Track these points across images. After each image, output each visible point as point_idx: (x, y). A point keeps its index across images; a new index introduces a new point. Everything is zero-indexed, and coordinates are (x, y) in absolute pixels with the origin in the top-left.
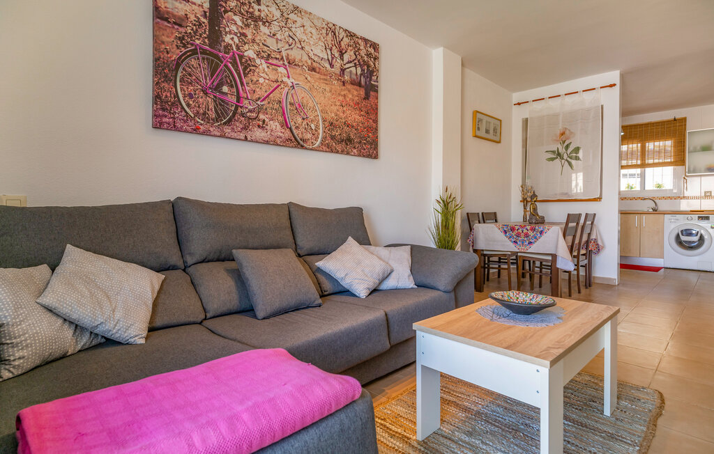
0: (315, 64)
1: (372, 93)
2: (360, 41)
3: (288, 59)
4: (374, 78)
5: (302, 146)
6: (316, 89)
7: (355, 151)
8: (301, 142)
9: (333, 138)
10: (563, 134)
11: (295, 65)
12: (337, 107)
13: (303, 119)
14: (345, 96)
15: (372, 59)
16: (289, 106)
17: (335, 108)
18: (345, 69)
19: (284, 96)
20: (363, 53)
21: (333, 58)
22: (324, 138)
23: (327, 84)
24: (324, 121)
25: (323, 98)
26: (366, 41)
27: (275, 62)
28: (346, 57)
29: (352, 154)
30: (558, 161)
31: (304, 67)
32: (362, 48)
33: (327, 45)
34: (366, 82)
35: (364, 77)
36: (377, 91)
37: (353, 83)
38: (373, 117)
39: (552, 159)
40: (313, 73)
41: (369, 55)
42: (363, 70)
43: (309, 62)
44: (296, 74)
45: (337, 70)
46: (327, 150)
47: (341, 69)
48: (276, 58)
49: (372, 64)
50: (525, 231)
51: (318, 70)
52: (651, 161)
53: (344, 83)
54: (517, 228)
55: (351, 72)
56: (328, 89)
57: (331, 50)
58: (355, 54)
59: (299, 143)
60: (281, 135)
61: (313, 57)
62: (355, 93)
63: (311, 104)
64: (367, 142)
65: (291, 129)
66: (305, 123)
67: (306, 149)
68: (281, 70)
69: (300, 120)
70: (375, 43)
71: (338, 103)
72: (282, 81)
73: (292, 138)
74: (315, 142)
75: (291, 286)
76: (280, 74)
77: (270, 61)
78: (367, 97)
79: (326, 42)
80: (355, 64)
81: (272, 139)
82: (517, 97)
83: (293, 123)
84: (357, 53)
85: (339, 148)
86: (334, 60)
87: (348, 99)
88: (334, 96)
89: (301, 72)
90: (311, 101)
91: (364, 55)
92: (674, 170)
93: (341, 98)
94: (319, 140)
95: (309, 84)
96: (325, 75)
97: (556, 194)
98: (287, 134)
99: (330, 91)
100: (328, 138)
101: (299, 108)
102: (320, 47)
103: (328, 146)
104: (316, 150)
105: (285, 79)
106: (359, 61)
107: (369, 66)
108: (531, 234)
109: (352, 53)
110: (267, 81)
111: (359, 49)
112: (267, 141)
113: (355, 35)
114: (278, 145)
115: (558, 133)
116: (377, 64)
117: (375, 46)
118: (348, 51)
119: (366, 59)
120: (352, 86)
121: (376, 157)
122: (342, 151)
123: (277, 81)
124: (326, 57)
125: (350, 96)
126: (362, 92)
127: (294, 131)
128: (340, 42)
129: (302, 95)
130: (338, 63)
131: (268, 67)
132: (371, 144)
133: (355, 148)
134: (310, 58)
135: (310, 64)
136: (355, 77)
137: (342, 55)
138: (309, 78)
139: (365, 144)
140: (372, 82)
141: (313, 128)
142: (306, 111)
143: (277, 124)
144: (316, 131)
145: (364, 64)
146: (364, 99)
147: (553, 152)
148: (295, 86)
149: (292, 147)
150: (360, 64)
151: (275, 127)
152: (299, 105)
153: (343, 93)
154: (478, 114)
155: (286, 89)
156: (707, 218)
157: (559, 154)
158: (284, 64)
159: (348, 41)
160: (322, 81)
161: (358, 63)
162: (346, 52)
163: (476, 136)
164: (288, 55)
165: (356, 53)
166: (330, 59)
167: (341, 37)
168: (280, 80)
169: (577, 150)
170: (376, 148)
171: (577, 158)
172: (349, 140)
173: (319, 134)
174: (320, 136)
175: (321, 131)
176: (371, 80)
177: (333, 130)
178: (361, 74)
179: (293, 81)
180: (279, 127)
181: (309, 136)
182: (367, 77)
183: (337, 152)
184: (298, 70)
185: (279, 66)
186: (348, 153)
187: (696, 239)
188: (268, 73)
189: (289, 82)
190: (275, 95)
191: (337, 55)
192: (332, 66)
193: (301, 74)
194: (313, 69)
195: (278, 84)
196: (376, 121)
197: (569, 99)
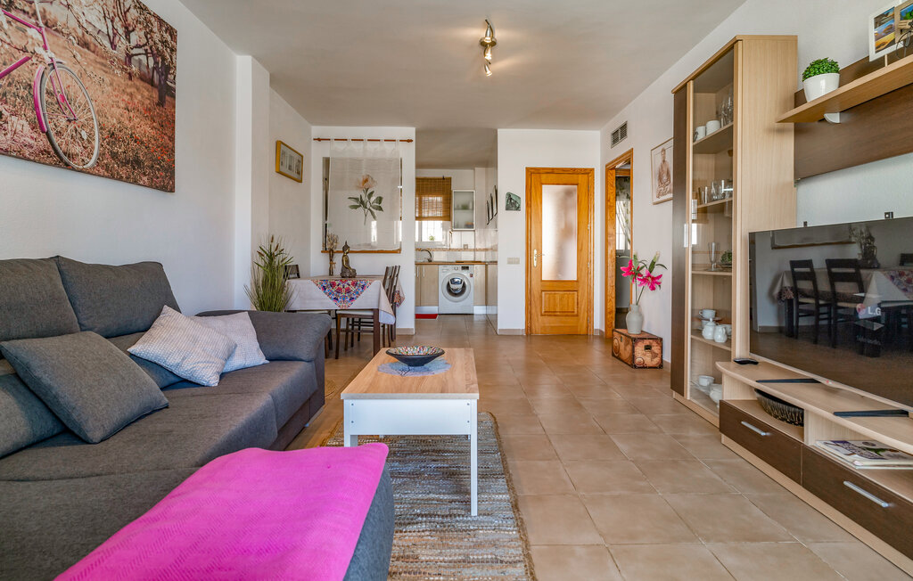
0: (88, 37)
1: (167, 98)
2: (153, 19)
3: (44, 17)
4: (171, 77)
5: (67, 165)
6: (89, 76)
7: (145, 178)
8: (66, 158)
9: (114, 156)
10: (366, 181)
11: (56, 30)
12: (121, 111)
13: (69, 121)
14: (131, 95)
15: (168, 50)
16: (45, 97)
17: (117, 112)
18: (133, 55)
19: (36, 78)
20: (157, 37)
21: (115, 35)
22: (102, 155)
23: (106, 72)
24: (102, 128)
25: (100, 93)
26: (161, 21)
27: (21, 16)
28: (134, 37)
29: (142, 183)
30: (361, 209)
31: (71, 37)
32: (155, 29)
33: (106, 12)
34: (160, 81)
35: (158, 72)
36: (173, 96)
37: (142, 78)
38: (168, 132)
39: (356, 207)
40: (86, 50)
41: (164, 43)
42: (156, 63)
43: (80, 31)
44: (58, 45)
45: (120, 53)
46: (106, 173)
47: (127, 54)
48: (24, 12)
49: (168, 57)
50: (346, 286)
51: (92, 47)
52: (426, 215)
53: (130, 76)
54: (337, 283)
55: (140, 61)
56: (107, 80)
57: (112, 21)
58: (146, 37)
59: (62, 159)
60: (32, 142)
61: (85, 25)
62: (146, 94)
63: (81, 99)
64: (161, 167)
65: (48, 135)
66: (71, 127)
67: (73, 169)
68: (32, 32)
69: (63, 122)
70: (172, 28)
71: (122, 105)
72: (33, 53)
73: (51, 150)
74: (86, 159)
75: (127, 385)
76: (30, 40)
77: (13, 13)
78: (161, 103)
79: (105, 7)
80: (146, 50)
81: (15, 147)
82: (317, 131)
83: (51, 126)
84: (149, 36)
85: (123, 172)
86: (117, 38)
87: (136, 101)
88: (116, 93)
89: (66, 44)
90: (81, 95)
91: (157, 42)
92: (443, 224)
93: (126, 98)
94: (94, 157)
95: (78, 66)
96: (103, 57)
97: (359, 245)
98: (42, 142)
99: (111, 84)
100: (107, 156)
101: (62, 102)
102: (97, 13)
103: (107, 168)
104: (89, 173)
105: (40, 50)
106: (151, 48)
107: (164, 59)
108: (353, 289)
109: (142, 34)
110: (7, 46)
111: (151, 31)
112: (6, 150)
113: (146, 9)
114: (25, 158)
115: (361, 179)
116: (174, 57)
117: (172, 32)
118: (138, 29)
119: (160, 48)
120: (142, 83)
121: (172, 190)
122: (127, 178)
123: (25, 50)
124: (105, 30)
125: (139, 97)
126: (155, 95)
127: (55, 139)
128: (125, 13)
129: (68, 82)
130: (122, 44)
131: (9, 22)
132: (166, 171)
133: (144, 174)
134: (81, 26)
135: (80, 35)
136: (145, 70)
137: (128, 33)
138: (79, 57)
139: (158, 170)
140: (168, 83)
141: (85, 137)
142: (73, 108)
143: (24, 122)
144: (89, 142)
145: (157, 54)
146: (158, 104)
147: (357, 199)
148: (56, 65)
149: (50, 164)
150: (152, 53)
151: (19, 128)
152: (62, 97)
153: (129, 90)
154: (282, 146)
155: (41, 67)
156: (468, 268)
157: (362, 202)
158: (37, 25)
159: (137, 15)
160: (98, 66)
161: (149, 51)
162: (133, 30)
163: (280, 173)
164: (44, 10)
165: (148, 34)
166: (111, 35)
167: (127, 6)
168: (30, 49)
169: (380, 200)
170: (172, 177)
171: (380, 209)
172: (137, 163)
173: (93, 148)
174: (96, 152)
175: (96, 144)
176: (166, 78)
177: (114, 144)
178: (154, 68)
179: (53, 55)
180: (27, 128)
181: (77, 149)
182: (162, 74)
183: (120, 179)
184: (62, 40)
185: (30, 26)
186: (135, 182)
187: (460, 286)
188: (9, 33)
189: (46, 56)
190: (22, 73)
191: (121, 31)
192: (114, 46)
193: (66, 48)
194: (86, 45)
195: (28, 57)
196: (172, 139)
197: (371, 146)
